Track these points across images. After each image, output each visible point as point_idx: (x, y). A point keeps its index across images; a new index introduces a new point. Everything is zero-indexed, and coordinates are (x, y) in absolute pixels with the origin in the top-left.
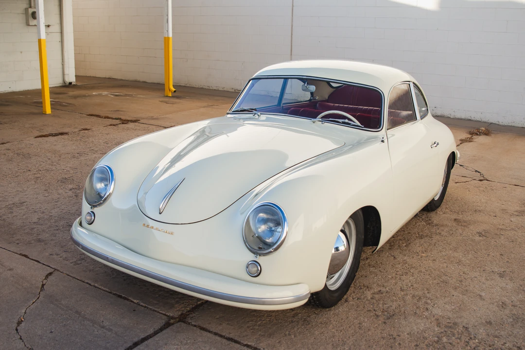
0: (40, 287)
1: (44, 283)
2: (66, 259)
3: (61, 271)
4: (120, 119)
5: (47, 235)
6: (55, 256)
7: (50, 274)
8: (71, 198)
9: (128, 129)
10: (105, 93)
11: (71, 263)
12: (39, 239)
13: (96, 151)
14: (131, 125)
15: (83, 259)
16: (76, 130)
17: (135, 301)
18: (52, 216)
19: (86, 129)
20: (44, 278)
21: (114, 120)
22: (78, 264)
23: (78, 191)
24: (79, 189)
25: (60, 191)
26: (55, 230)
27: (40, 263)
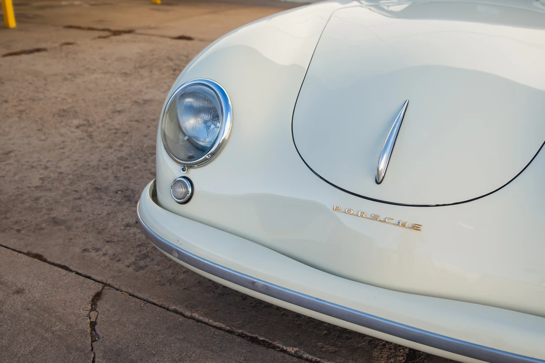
0: (89, 330)
1: (93, 319)
2: (115, 258)
3: (116, 287)
4: (108, 30)
5: (66, 210)
6: (93, 254)
7: (98, 296)
8: (83, 141)
9: (124, 41)
11: (128, 266)
12: (54, 218)
13: (95, 70)
14: (126, 37)
15: (146, 256)
16: (57, 45)
17: (290, 349)
18: (61, 173)
19: (69, 44)
20: (89, 307)
21: (101, 32)
22: (142, 268)
23: (90, 129)
24: (90, 125)
25: (63, 131)
26: (75, 199)
27: (71, 271)
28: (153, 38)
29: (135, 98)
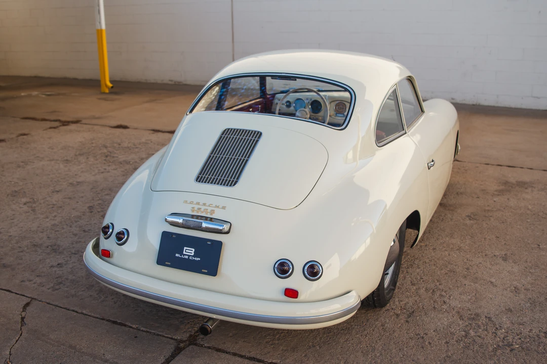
0: (20, 321)
1: (23, 315)
2: (41, 285)
3: (40, 300)
4: (59, 121)
5: (12, 259)
6: (27, 283)
7: (28, 304)
8: (28, 214)
9: (71, 131)
10: (35, 93)
11: (48, 289)
12: (4, 264)
13: (43, 158)
14: (73, 127)
15: (61, 283)
16: (13, 136)
17: (134, 326)
18: (11, 236)
19: (25, 135)
20: (22, 310)
21: (53, 123)
22: (57, 289)
23: (34, 205)
24: (34, 202)
25: (14, 207)
26: (19, 252)
27: (12, 292)
28: (96, 127)
29: (71, 181)
